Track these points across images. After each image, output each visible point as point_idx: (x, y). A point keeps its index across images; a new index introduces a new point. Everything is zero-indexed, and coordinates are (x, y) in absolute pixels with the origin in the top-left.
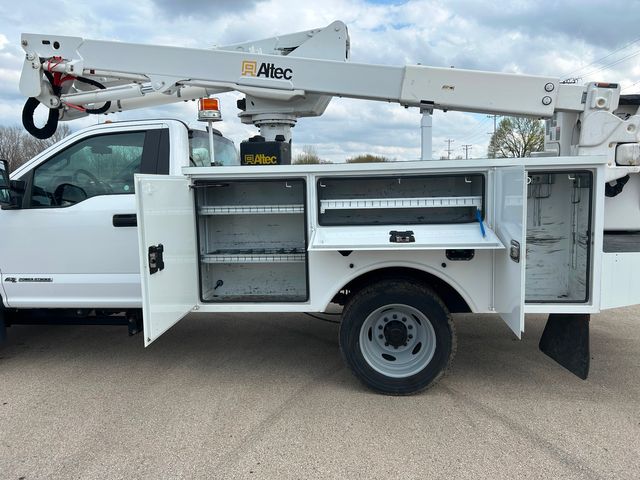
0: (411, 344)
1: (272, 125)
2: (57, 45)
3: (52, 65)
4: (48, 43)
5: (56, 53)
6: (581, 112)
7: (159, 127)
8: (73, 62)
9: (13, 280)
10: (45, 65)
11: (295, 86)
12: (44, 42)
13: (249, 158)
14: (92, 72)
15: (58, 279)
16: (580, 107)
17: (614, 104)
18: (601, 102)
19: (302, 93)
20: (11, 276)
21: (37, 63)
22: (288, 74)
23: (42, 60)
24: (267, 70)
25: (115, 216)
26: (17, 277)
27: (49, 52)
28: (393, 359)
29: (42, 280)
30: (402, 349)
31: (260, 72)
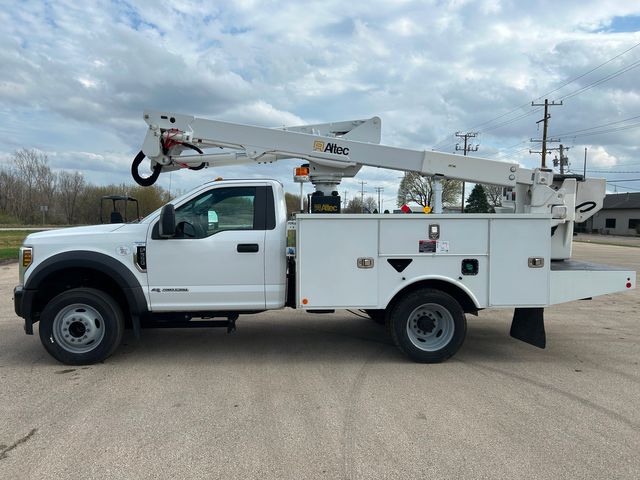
0: (435, 330)
1: (327, 184)
2: (173, 120)
3: (171, 134)
4: (166, 118)
5: (174, 126)
6: (531, 186)
7: (264, 185)
8: (187, 134)
9: (158, 290)
10: (166, 134)
11: (349, 160)
12: (162, 117)
13: (317, 207)
14: (200, 141)
15: (192, 289)
16: (531, 182)
17: (550, 181)
18: (543, 180)
19: (354, 164)
20: (156, 288)
21: (159, 133)
22: (346, 152)
23: (163, 131)
24: (331, 148)
25: (239, 246)
26: (161, 288)
27: (168, 125)
28: (424, 341)
29: (180, 290)
30: (429, 334)
31: (326, 149)
